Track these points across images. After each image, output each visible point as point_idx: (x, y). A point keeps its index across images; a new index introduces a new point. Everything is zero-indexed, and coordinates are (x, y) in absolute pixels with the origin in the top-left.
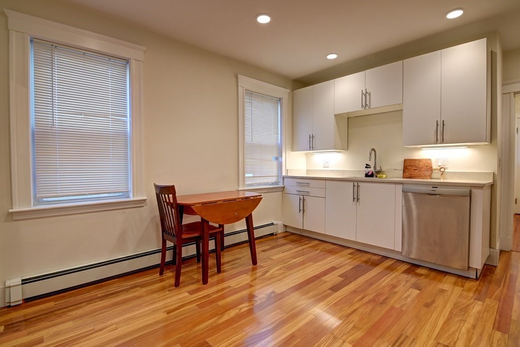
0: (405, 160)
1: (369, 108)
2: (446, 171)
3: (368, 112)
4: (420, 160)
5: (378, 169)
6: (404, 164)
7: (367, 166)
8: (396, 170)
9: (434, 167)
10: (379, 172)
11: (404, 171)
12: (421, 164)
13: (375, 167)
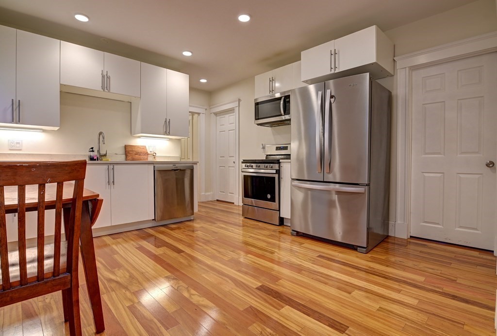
0: (126, 147)
1: (109, 91)
2: (157, 155)
3: (105, 95)
4: (138, 147)
5: (103, 152)
6: (125, 149)
7: (92, 150)
8: (117, 154)
9: (149, 153)
10: (105, 155)
11: (126, 155)
12: (140, 150)
13: (98, 151)
